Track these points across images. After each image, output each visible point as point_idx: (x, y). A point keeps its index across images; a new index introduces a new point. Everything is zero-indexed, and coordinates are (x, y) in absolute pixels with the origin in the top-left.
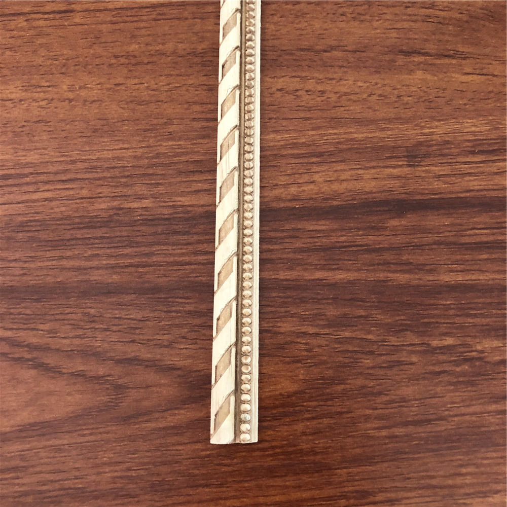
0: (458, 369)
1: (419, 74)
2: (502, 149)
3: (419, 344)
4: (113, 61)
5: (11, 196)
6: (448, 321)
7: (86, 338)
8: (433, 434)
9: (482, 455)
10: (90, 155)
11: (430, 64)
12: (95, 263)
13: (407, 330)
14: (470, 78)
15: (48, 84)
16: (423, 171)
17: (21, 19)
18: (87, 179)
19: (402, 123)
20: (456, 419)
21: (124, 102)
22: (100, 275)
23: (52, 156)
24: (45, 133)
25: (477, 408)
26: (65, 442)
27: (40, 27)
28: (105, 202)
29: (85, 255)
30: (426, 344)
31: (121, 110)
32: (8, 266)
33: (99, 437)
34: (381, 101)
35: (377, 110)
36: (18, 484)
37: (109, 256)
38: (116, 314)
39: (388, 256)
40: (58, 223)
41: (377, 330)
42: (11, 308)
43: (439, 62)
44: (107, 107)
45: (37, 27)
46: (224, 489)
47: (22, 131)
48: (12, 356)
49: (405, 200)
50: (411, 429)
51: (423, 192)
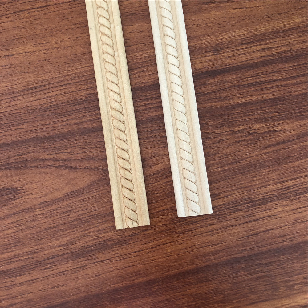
0: (247, 138)
1: (213, 12)
2: (254, 41)
3: (230, 131)
4: (74, 27)
5: (40, 96)
6: (240, 119)
7: (87, 152)
8: (240, 167)
9: (262, 172)
10: (71, 72)
11: (218, 7)
12: (84, 120)
13: (223, 126)
14: (236, 10)
15: (45, 42)
16: (221, 56)
17: (26, 13)
18: (73, 83)
19: (209, 36)
20: (249, 159)
21: (82, 45)
22: (87, 125)
23: (54, 75)
24: (49, 65)
25: (257, 153)
26: (86, 197)
27: (35, 15)
28: (83, 92)
29: (79, 117)
30: (232, 130)
31: (82, 49)
32: (45, 127)
33: (101, 192)
34: (198, 27)
35: (197, 32)
36: (70, 217)
37: (90, 116)
38: (98, 140)
39: (212, 96)
40: (64, 104)
41: (211, 128)
42: (51, 145)
43: (222, 5)
44: (75, 49)
45: (34, 16)
46: (158, 203)
47: (38, 66)
48: (56, 165)
49: (215, 70)
50: (231, 166)
51: (222, 65)
